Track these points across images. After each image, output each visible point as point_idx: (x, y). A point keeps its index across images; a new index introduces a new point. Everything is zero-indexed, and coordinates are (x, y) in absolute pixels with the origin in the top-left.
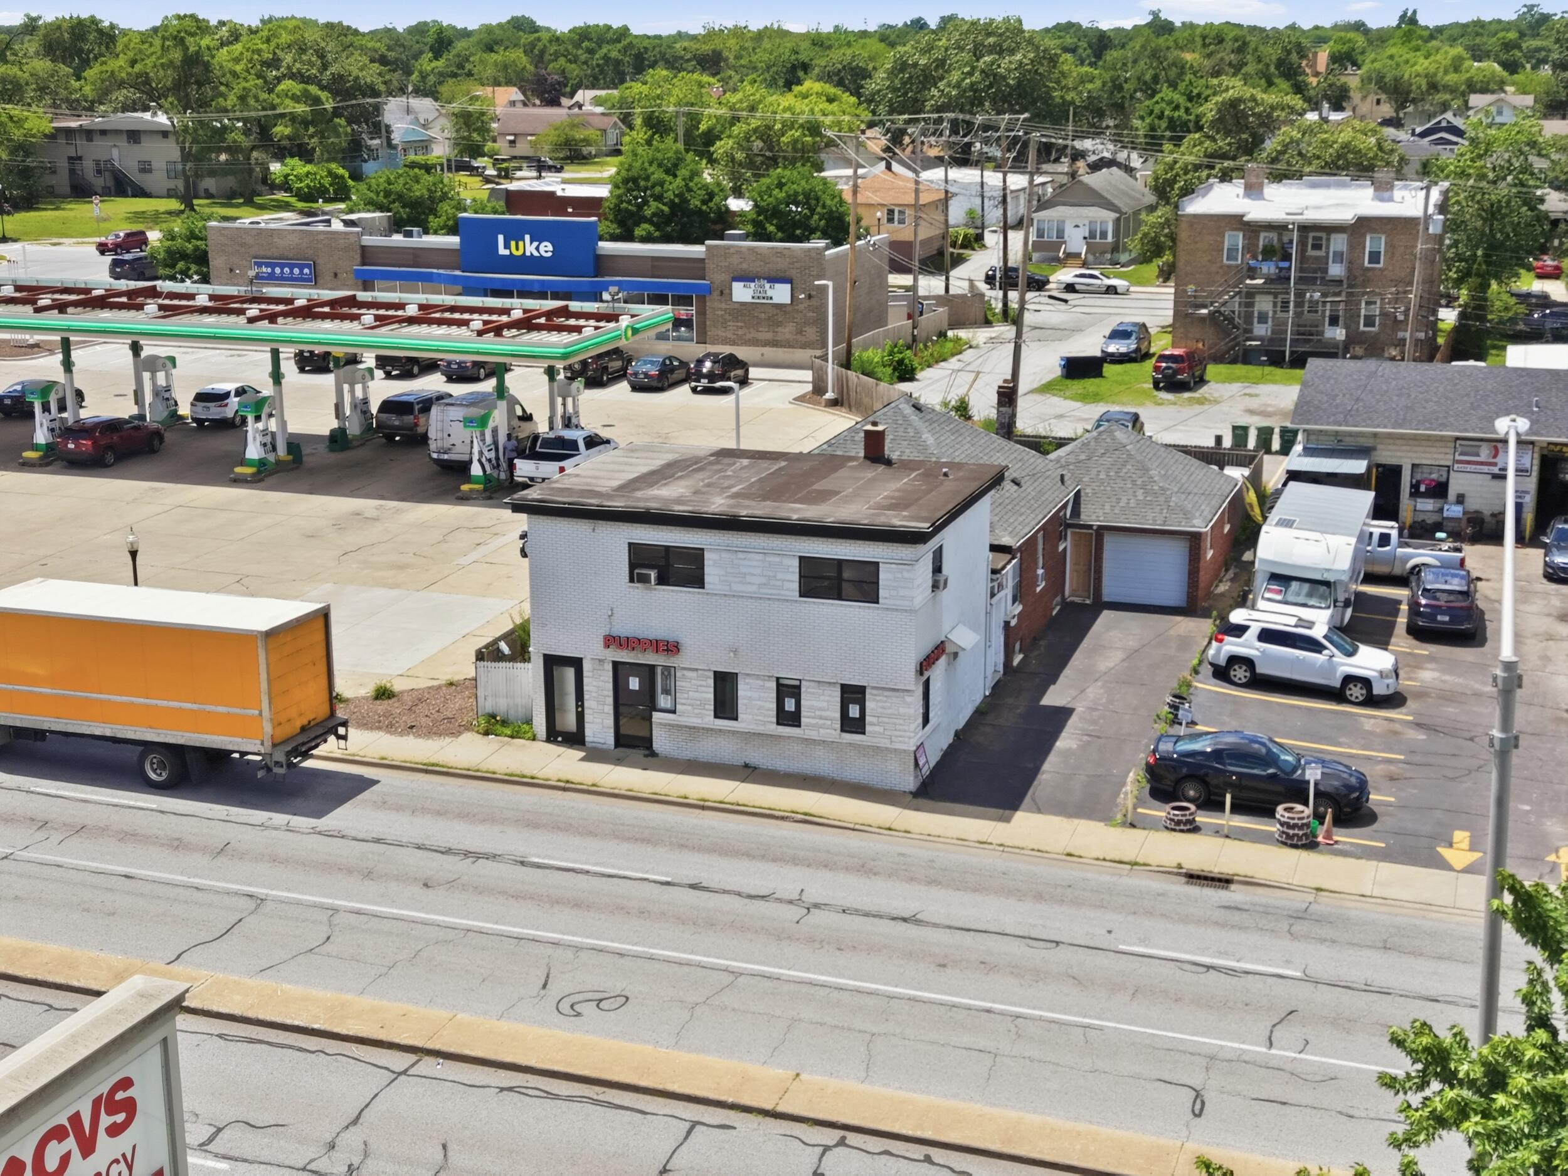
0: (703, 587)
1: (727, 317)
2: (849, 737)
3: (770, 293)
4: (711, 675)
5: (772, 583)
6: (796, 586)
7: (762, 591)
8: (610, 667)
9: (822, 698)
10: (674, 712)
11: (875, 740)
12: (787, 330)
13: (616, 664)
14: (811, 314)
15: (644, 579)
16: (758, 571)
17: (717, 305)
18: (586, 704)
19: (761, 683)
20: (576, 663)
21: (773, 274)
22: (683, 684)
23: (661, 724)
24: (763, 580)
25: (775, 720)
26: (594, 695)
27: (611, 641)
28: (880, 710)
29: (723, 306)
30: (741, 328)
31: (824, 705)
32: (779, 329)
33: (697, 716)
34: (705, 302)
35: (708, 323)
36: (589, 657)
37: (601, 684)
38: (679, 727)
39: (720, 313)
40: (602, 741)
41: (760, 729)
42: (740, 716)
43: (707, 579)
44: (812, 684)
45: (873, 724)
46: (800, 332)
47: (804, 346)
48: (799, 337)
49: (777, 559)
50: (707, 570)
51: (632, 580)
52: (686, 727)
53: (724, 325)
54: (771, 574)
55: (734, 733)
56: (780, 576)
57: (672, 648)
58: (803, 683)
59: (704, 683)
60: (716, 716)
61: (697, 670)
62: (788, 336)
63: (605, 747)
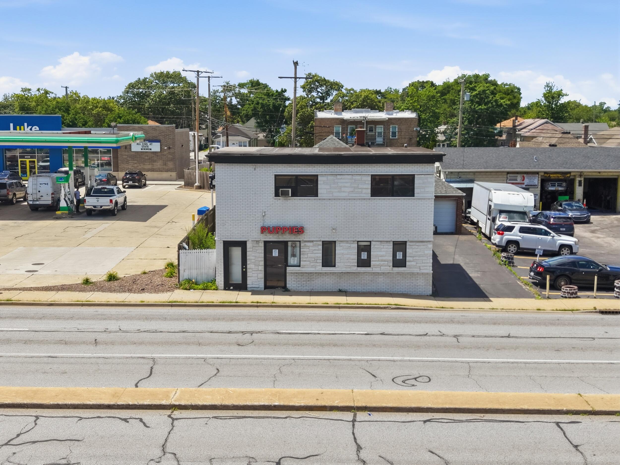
0: (317, 196)
1: (129, 159)
2: (397, 270)
3: (150, 147)
4: (321, 243)
5: (356, 190)
6: (369, 191)
7: (350, 195)
8: (262, 245)
9: (382, 250)
10: (299, 266)
11: (411, 269)
12: (158, 164)
13: (266, 243)
14: (170, 156)
15: (285, 194)
16: (348, 185)
17: (123, 153)
18: (248, 266)
19: (349, 245)
20: (243, 245)
21: (151, 138)
22: (305, 250)
23: (291, 273)
24: (351, 189)
25: (356, 264)
26: (253, 261)
27: (264, 230)
28: (414, 253)
29: (127, 154)
30: (136, 163)
31: (384, 253)
32: (155, 164)
33: (312, 266)
34: (117, 152)
35: (119, 162)
36: (250, 240)
37: (257, 255)
38: (302, 273)
39: (125, 157)
40: (257, 286)
41: (349, 270)
42: (337, 264)
43: (320, 191)
44: (377, 243)
45: (409, 261)
46: (165, 164)
47: (167, 171)
48: (164, 167)
49: (358, 177)
50: (319, 186)
51: (277, 195)
52: (306, 273)
53: (127, 162)
54: (356, 186)
55: (334, 273)
56: (360, 186)
57: (299, 230)
58: (373, 243)
59: (317, 248)
60: (323, 266)
61: (313, 241)
62: (159, 166)
63: (259, 289)
